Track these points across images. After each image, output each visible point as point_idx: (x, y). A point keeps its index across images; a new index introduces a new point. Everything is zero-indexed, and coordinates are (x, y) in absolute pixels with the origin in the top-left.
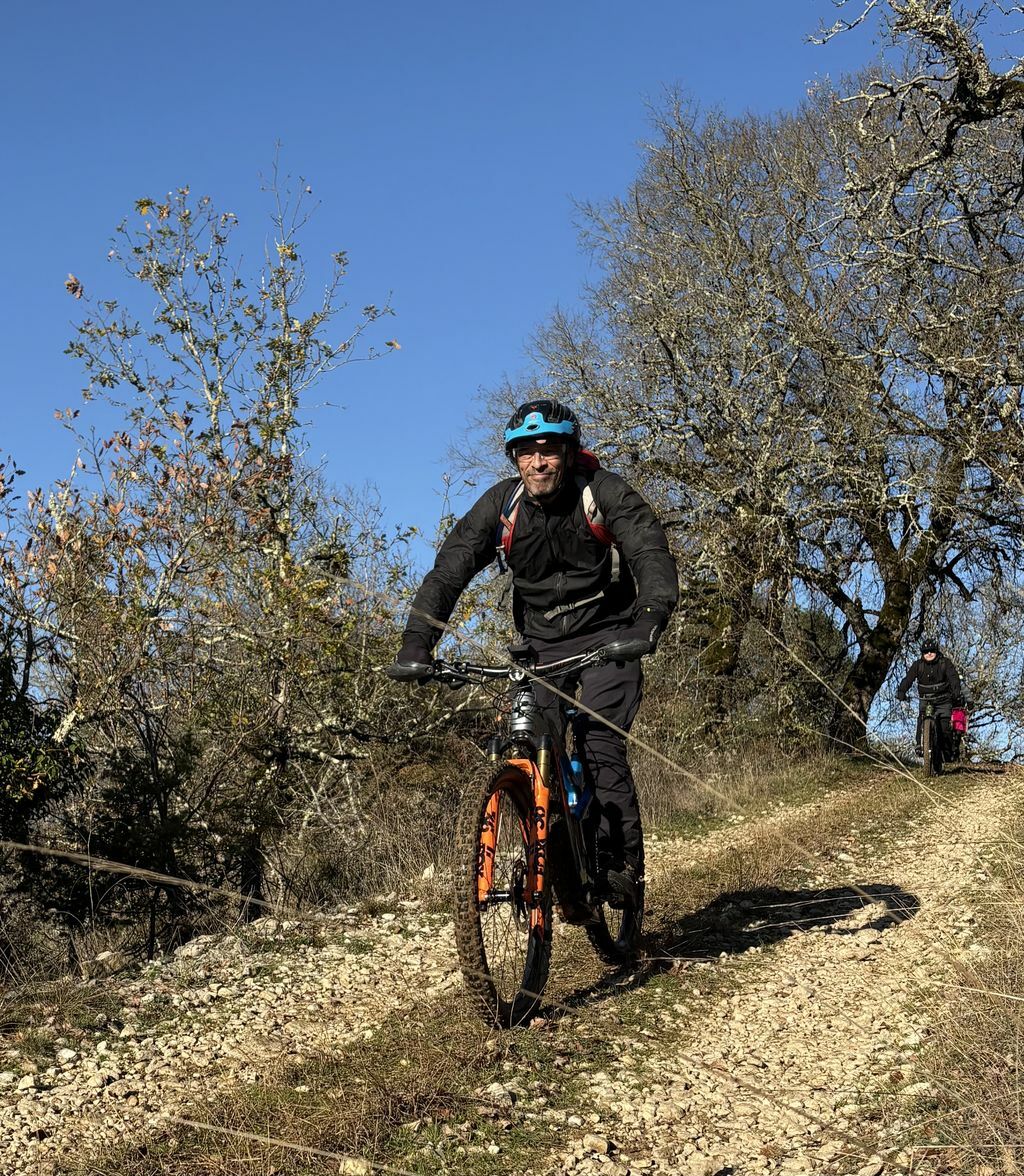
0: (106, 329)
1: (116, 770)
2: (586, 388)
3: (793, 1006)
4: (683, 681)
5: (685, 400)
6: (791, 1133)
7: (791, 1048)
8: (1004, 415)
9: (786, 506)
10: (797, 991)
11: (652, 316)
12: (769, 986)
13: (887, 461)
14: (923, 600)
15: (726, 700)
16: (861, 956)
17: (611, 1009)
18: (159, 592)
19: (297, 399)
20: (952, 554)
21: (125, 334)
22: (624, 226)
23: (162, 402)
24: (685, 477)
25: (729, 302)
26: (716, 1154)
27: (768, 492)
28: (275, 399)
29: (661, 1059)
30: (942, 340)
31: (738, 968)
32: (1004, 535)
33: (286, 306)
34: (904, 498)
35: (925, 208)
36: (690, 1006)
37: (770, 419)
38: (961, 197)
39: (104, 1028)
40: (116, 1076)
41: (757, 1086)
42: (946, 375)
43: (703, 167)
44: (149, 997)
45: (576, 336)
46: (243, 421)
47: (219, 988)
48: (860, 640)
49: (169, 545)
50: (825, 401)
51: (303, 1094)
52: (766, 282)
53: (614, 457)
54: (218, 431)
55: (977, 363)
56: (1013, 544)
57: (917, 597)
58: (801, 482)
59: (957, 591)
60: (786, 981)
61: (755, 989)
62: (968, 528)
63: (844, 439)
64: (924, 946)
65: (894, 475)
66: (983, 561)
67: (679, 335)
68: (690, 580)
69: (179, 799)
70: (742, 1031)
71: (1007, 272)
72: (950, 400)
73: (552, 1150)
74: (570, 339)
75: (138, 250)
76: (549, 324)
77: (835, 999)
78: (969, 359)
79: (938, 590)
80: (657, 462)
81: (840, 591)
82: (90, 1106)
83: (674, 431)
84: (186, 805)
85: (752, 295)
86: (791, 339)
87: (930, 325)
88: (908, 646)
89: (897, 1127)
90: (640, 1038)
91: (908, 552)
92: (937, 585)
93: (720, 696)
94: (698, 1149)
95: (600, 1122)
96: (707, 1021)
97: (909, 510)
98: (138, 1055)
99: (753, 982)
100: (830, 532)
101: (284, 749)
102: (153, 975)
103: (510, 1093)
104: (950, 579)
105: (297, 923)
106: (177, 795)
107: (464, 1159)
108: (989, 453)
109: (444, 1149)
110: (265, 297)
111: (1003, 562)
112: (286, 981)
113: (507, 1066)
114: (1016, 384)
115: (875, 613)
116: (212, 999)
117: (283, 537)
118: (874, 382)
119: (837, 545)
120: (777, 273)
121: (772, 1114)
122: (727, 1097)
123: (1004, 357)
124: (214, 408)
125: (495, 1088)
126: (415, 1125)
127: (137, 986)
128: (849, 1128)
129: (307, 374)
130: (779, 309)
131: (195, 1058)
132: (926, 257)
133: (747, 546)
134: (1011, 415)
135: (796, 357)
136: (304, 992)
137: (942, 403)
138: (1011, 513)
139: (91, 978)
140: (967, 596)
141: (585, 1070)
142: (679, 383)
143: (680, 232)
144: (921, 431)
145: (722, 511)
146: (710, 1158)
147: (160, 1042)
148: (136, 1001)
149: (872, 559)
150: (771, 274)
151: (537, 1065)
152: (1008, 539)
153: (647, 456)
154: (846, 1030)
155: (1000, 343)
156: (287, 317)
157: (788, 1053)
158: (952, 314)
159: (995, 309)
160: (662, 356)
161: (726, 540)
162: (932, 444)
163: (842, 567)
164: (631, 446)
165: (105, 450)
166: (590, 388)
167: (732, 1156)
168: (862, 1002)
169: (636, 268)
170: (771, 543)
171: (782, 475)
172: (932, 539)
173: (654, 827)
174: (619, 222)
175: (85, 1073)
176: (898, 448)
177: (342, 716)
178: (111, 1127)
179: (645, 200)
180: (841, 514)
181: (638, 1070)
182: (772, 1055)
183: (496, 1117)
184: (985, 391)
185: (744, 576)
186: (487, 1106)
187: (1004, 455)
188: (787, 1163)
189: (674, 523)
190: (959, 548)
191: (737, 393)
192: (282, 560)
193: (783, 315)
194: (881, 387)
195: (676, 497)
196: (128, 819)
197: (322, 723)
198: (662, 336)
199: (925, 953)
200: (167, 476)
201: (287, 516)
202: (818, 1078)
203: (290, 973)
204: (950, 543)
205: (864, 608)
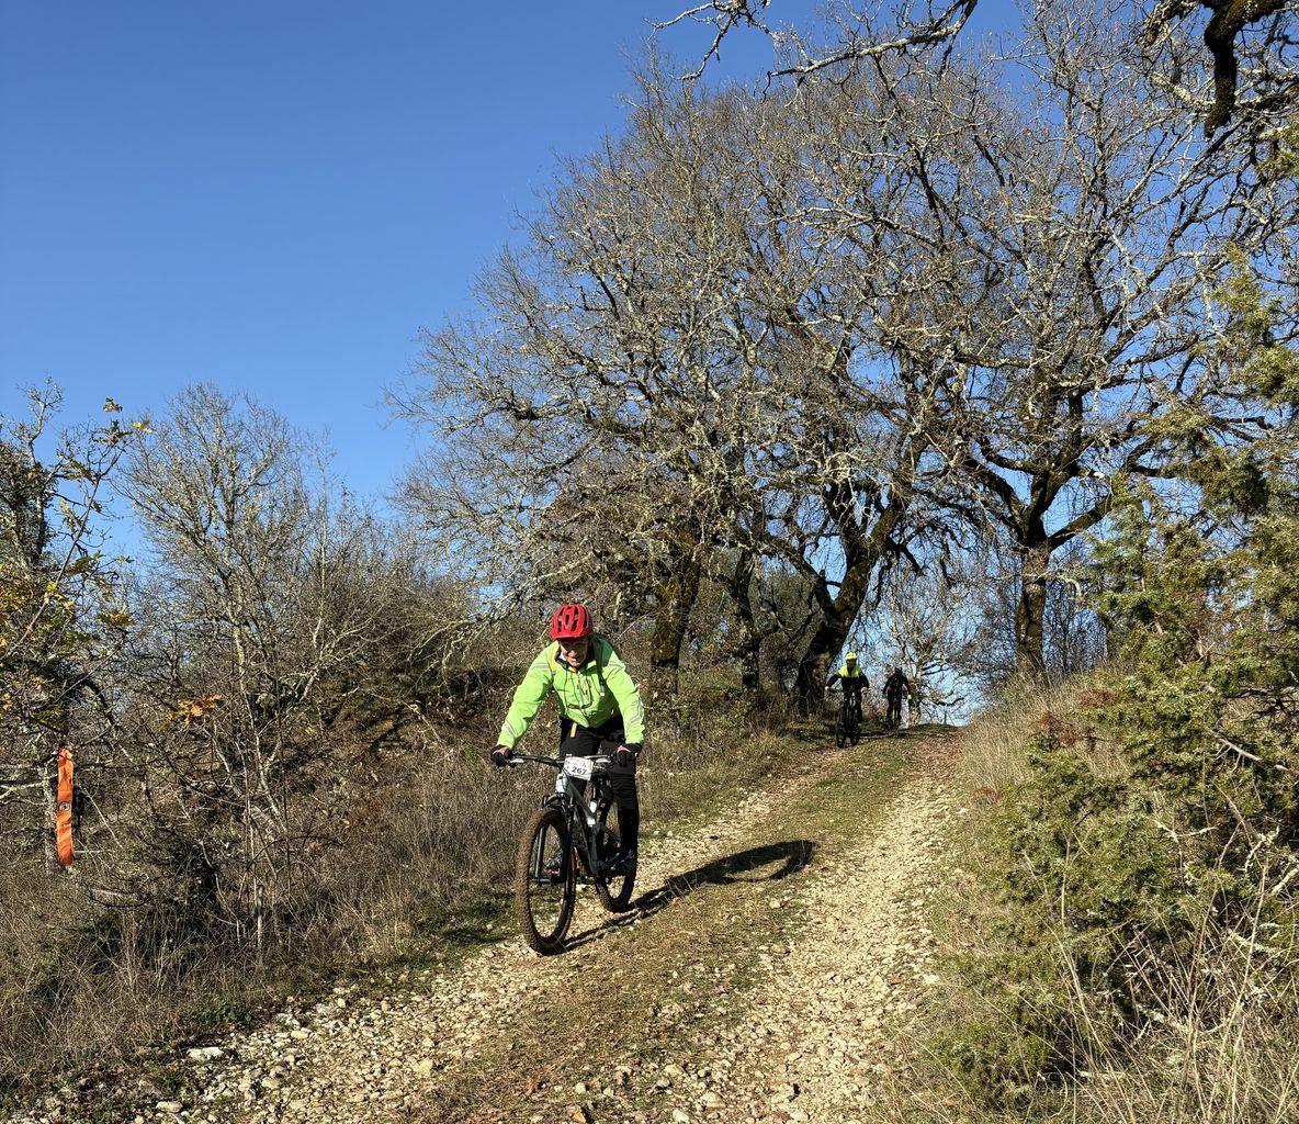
14: (881, 573)
32: (952, 517)
59: (909, 566)
66: (934, 540)
111: (950, 541)
115: (837, 584)
140: (920, 573)
152: (956, 520)
205: (828, 579)
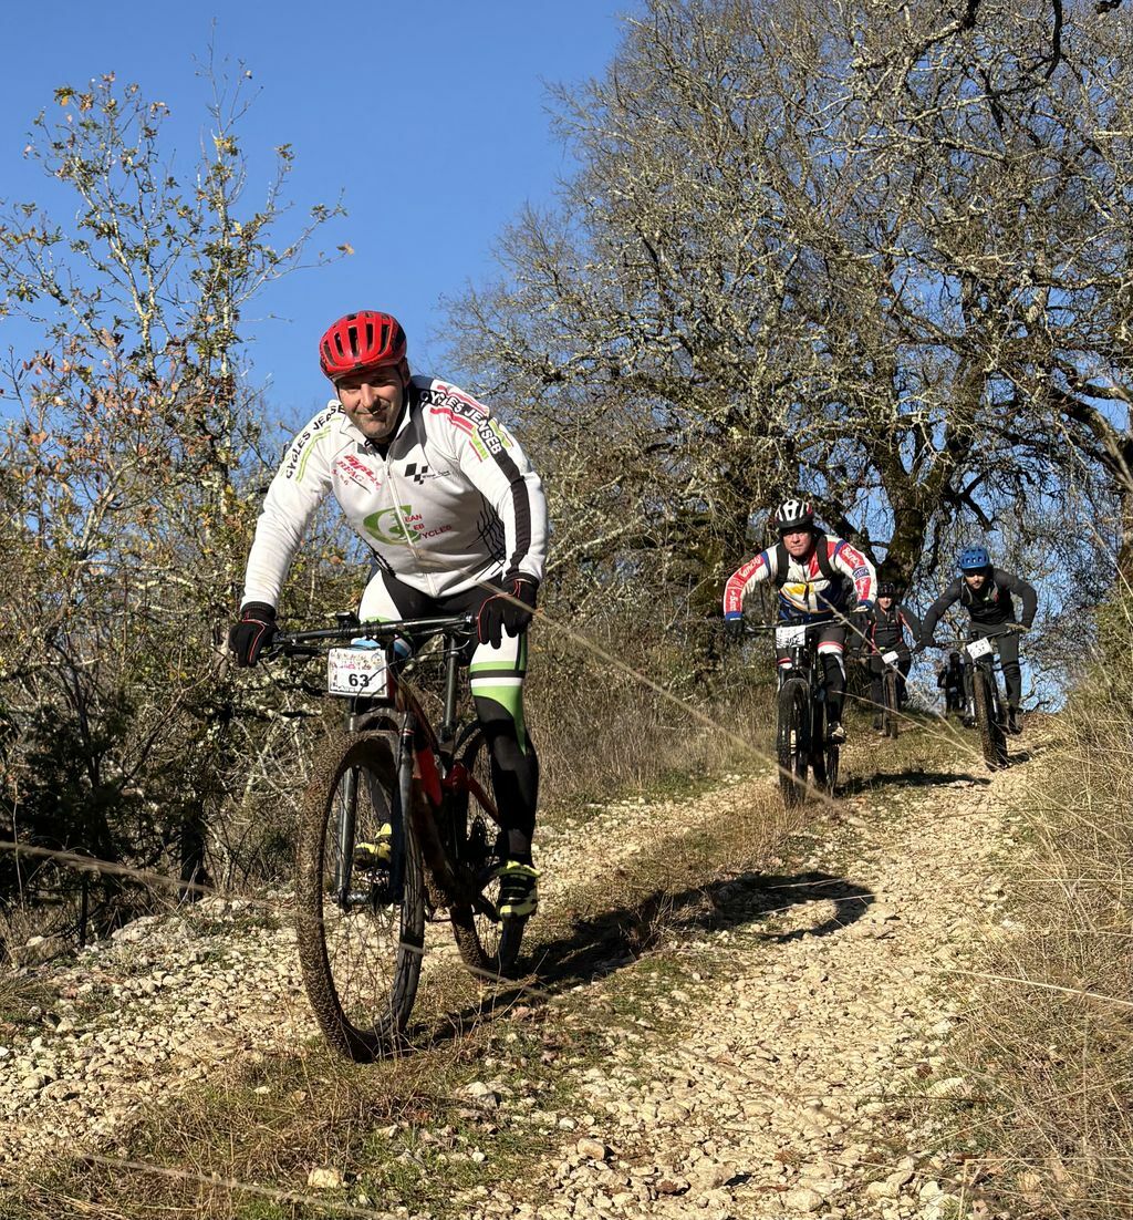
0: (23, 235)
1: (41, 731)
2: (560, 295)
3: (805, 991)
4: (670, 624)
5: (672, 308)
6: (809, 1135)
7: (804, 1039)
8: (1030, 320)
9: (784, 425)
10: (808, 974)
11: (634, 213)
12: (777, 969)
13: (896, 374)
14: (937, 530)
15: (718, 645)
16: (877, 935)
17: (602, 997)
18: (87, 532)
19: (237, 311)
20: (970, 478)
21: (45, 241)
22: (601, 110)
23: (87, 317)
24: (672, 394)
25: (720, 195)
26: (726, 1160)
27: (765, 411)
28: (214, 312)
29: (660, 1053)
30: (959, 235)
31: (741, 948)
32: (1028, 456)
33: (225, 206)
34: (917, 415)
35: (941, 84)
36: (689, 992)
37: (767, 328)
38: (982, 73)
39: (38, 1022)
40: (53, 1075)
41: (769, 1082)
42: (965, 276)
43: (691, 41)
44: (87, 987)
45: (548, 237)
46: (180, 338)
47: (163, 977)
49: (98, 478)
50: (827, 307)
51: (264, 1096)
52: (762, 173)
53: (592, 373)
54: (150, 349)
55: (1000, 262)
56: (1038, 466)
57: (930, 526)
58: (801, 398)
59: (975, 519)
60: (796, 963)
61: (762, 972)
62: (988, 448)
63: (849, 349)
64: (948, 922)
65: (904, 389)
66: (1005, 486)
67: (664, 234)
68: (677, 510)
69: (111, 763)
70: (749, 1020)
71: (1034, 157)
72: (968, 305)
73: (543, 1157)
74: (542, 239)
75: (58, 146)
76: (518, 223)
77: (851, 983)
78: (991, 257)
79: (953, 518)
80: (640, 377)
81: (844, 520)
82: (25, 1109)
83: (659, 342)
84: (119, 770)
85: (747, 188)
86: (791, 237)
87: (946, 219)
88: (920, 581)
89: (929, 1128)
90: (636, 1029)
91: (920, 476)
92: (953, 513)
93: (711, 641)
94: (706, 1154)
95: (595, 1124)
96: (710, 1009)
97: (923, 429)
98: (77, 1052)
99: (759, 964)
100: (833, 455)
101: (227, 706)
102: (90, 963)
103: (494, 1093)
104: (967, 506)
105: (248, 902)
106: (110, 759)
107: (446, 1167)
108: (1012, 365)
109: (424, 1157)
110: (202, 197)
111: (1026, 486)
112: (237, 967)
113: (489, 1062)
114: (1043, 285)
116: (157, 989)
117: (223, 468)
118: (883, 284)
119: (842, 470)
120: (774, 162)
121: (787, 1114)
122: (735, 1095)
123: (1030, 254)
124: (146, 323)
125: (477, 1089)
126: (390, 1131)
127: (73, 974)
128: (874, 1129)
129: (250, 283)
130: (777, 204)
131: (140, 1056)
132: (942, 141)
133: (741, 472)
134: (1038, 319)
135: (795, 257)
136: (257, 979)
137: (960, 307)
138: (1038, 431)
139: (22, 966)
140: (987, 525)
141: (576, 1066)
142: (665, 288)
143: (663, 116)
144: (936, 339)
145: (712, 432)
146: (720, 1165)
147: (101, 1037)
148: (73, 992)
149: (879, 485)
150: (768, 163)
151: (523, 1061)
153: (629, 372)
154: (866, 1018)
155: (1026, 238)
156: (226, 220)
157: (802, 1045)
158: (971, 206)
159: (1020, 200)
160: (645, 258)
161: (718, 465)
162: (948, 354)
163: (845, 494)
164: (610, 359)
165: (25, 372)
166: (564, 295)
167: (744, 1162)
168: (882, 986)
169: (617, 158)
170: (768, 468)
171: (779, 392)
172: (948, 462)
173: (640, 789)
174: (595, 106)
175: (19, 1073)
176: (910, 359)
177: (292, 669)
178: (50, 1134)
179: (625, 81)
180: (846, 434)
181: (636, 1066)
182: (783, 1048)
183: (480, 1120)
184: (1008, 293)
185: (739, 505)
186: (469, 1108)
187: (1029, 366)
188: (805, 1169)
189: (659, 446)
190: (978, 471)
191: (730, 299)
192: (223, 494)
193: (781, 210)
194: (891, 290)
195: (662, 418)
196: (55, 787)
197: (270, 676)
198: (645, 235)
199: (949, 929)
200: (94, 401)
201: (228, 444)
202: (837, 1072)
203: (241, 958)
204: (967, 465)
205: (871, 540)
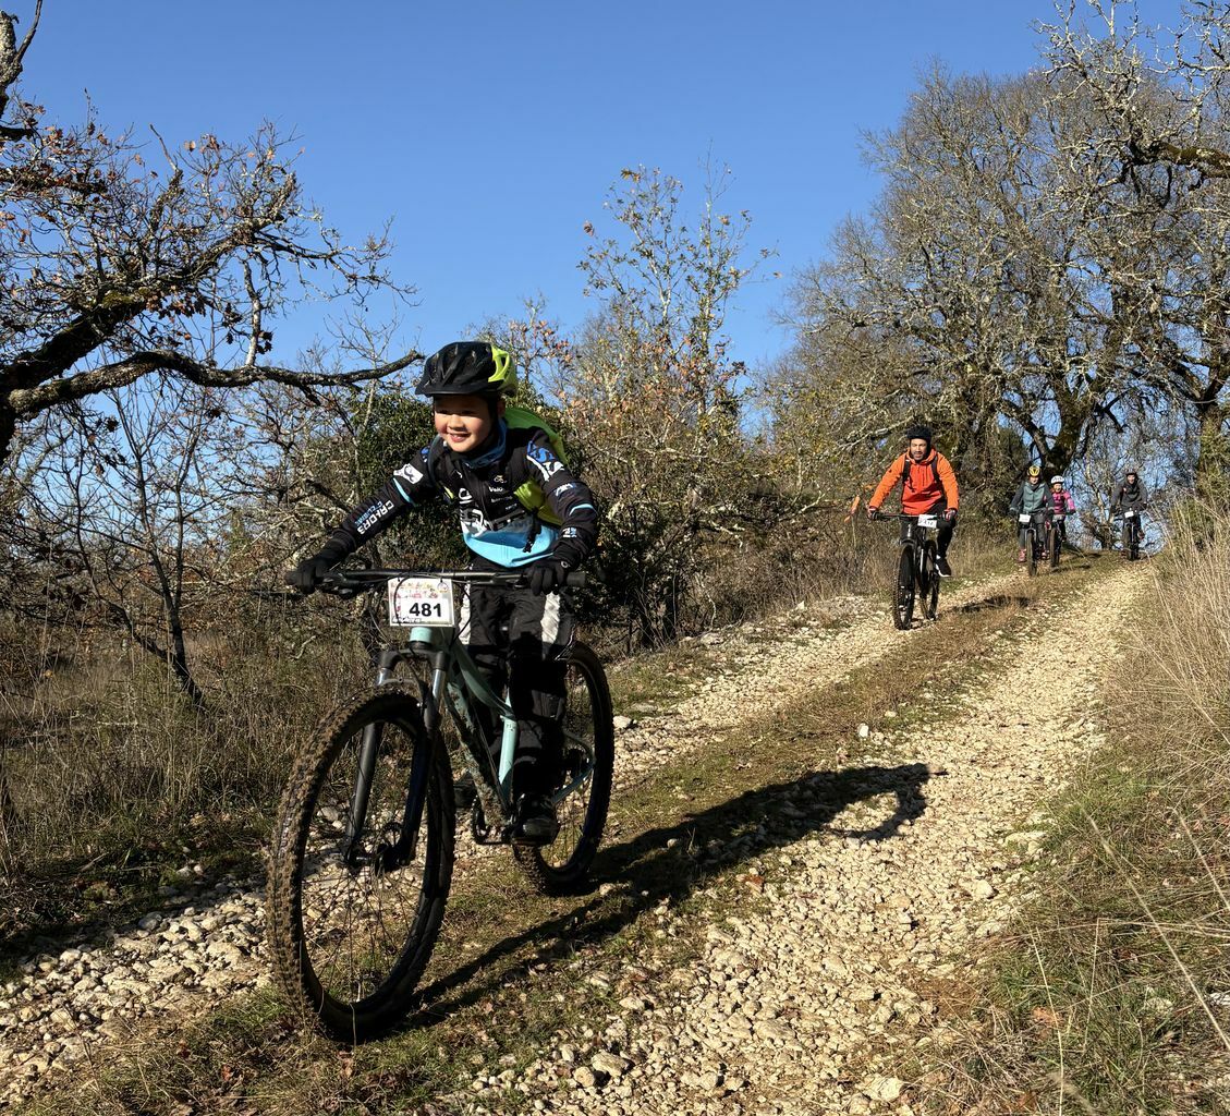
14: (1087, 429)
20: (1110, 397)
32: (1147, 386)
48: (1041, 456)
57: (1085, 426)
59: (1112, 425)
66: (1132, 404)
79: (1098, 423)
92: (1098, 419)
104: (1107, 416)
111: (1146, 406)
115: (1053, 437)
140: (1120, 430)
149: (1053, 399)
152: (1151, 389)
190: (1115, 393)
205: (1047, 432)
